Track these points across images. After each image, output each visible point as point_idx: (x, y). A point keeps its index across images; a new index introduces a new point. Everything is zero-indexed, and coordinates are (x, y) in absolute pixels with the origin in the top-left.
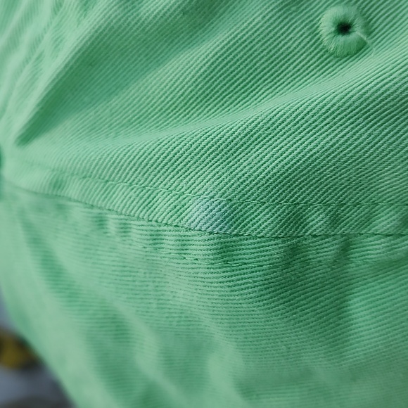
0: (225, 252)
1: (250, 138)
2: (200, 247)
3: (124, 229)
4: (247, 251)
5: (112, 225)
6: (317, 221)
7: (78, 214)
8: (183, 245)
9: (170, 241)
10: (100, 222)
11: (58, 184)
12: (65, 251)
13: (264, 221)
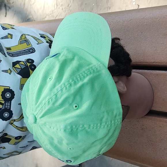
0: (65, 130)
1: (67, 119)
2: (62, 130)
3: (54, 128)
4: (67, 130)
5: (52, 128)
6: (74, 127)
7: (47, 126)
8: (60, 130)
9: (59, 130)
10: (51, 127)
11: (45, 123)
12: (45, 130)
13: (69, 127)
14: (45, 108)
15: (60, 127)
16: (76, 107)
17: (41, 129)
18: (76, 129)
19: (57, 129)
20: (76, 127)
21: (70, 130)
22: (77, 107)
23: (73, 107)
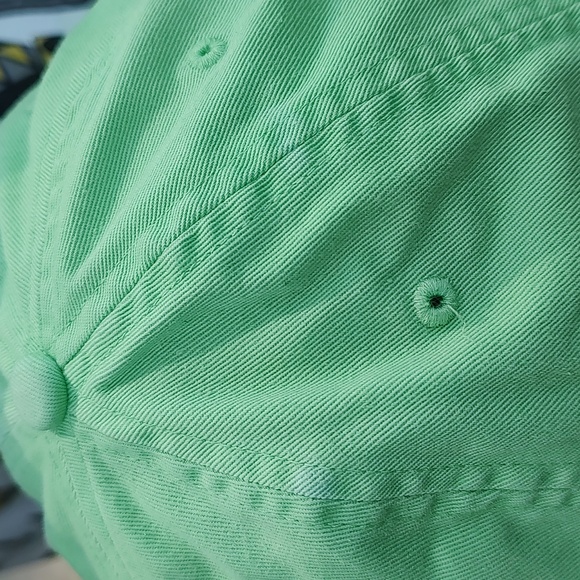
0: (326, 515)
1: (353, 411)
2: (302, 511)
3: (220, 485)
4: (347, 514)
5: (206, 479)
6: (411, 484)
7: (165, 464)
8: (284, 507)
9: (270, 502)
10: (193, 475)
11: (147, 436)
12: (144, 494)
13: (364, 488)
14: (152, 298)
15: (282, 476)
16: (436, 301)
17: (108, 479)
18: (419, 508)
19: (256, 499)
20: (426, 482)
21: (372, 513)
22: (448, 307)
23: (409, 305)
